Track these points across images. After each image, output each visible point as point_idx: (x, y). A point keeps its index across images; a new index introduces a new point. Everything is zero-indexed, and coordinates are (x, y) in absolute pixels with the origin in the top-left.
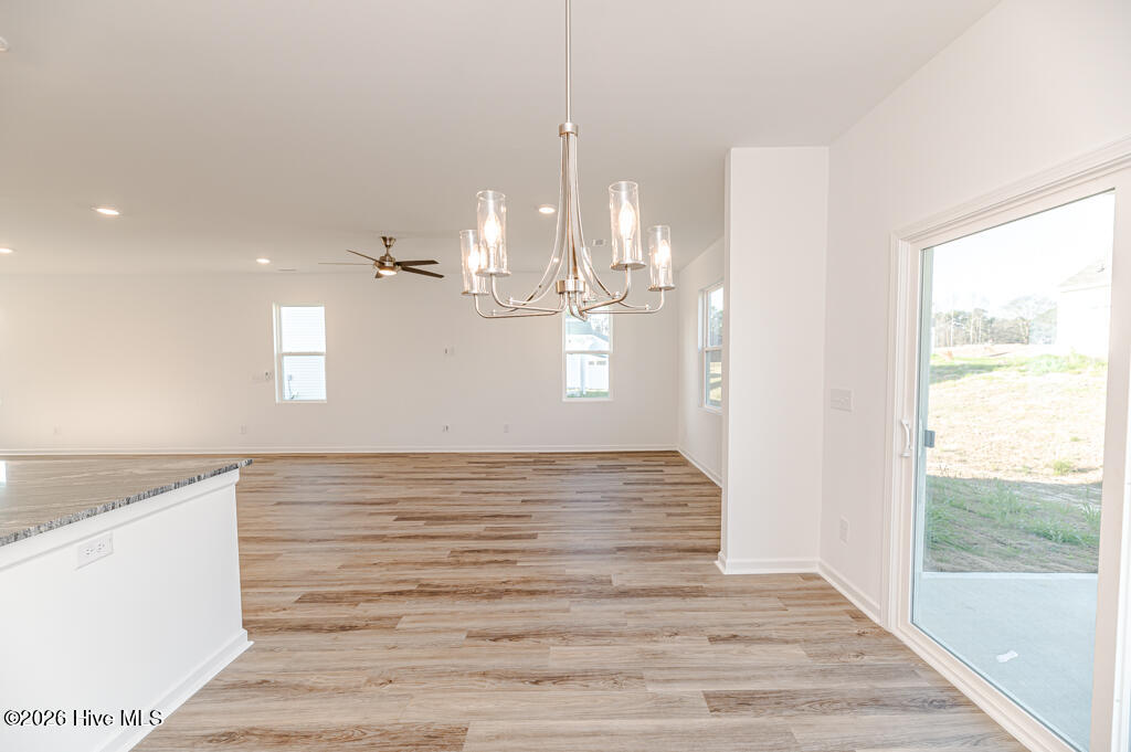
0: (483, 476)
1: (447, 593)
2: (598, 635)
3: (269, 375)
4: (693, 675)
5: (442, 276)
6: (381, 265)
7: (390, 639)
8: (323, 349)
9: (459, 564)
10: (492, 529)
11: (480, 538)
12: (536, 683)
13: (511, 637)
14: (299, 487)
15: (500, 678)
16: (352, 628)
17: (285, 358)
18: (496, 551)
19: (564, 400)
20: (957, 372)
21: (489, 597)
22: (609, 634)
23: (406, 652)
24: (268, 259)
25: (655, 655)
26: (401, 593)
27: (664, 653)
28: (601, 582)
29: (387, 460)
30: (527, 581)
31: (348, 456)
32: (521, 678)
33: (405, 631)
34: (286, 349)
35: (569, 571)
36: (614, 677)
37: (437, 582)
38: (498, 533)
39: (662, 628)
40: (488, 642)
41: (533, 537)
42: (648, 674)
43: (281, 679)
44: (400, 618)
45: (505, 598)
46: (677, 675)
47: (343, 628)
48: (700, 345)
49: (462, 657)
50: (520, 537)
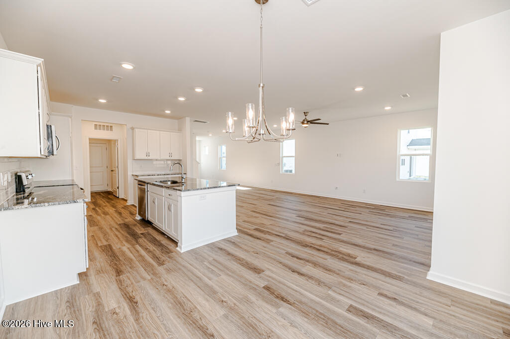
0: (343, 209)
1: (292, 240)
2: (330, 270)
3: (279, 164)
4: (354, 298)
5: (328, 124)
6: (303, 123)
7: (265, 245)
8: (294, 155)
9: (303, 234)
10: (327, 227)
11: (319, 229)
12: (293, 272)
13: (298, 258)
14: (278, 201)
15: (284, 265)
16: (260, 239)
17: (284, 158)
18: (320, 234)
21: (304, 246)
22: (334, 272)
23: (266, 249)
25: (344, 285)
26: (279, 236)
27: (350, 287)
28: (352, 257)
30: (321, 246)
32: (290, 268)
33: (271, 245)
34: (284, 155)
35: (341, 249)
36: (319, 282)
37: (291, 236)
38: (327, 229)
39: (359, 281)
40: (290, 256)
41: (340, 234)
42: (334, 288)
43: (237, 243)
44: (272, 241)
45: (308, 248)
46: (347, 295)
47: (258, 238)
49: (279, 256)
50: (334, 233)
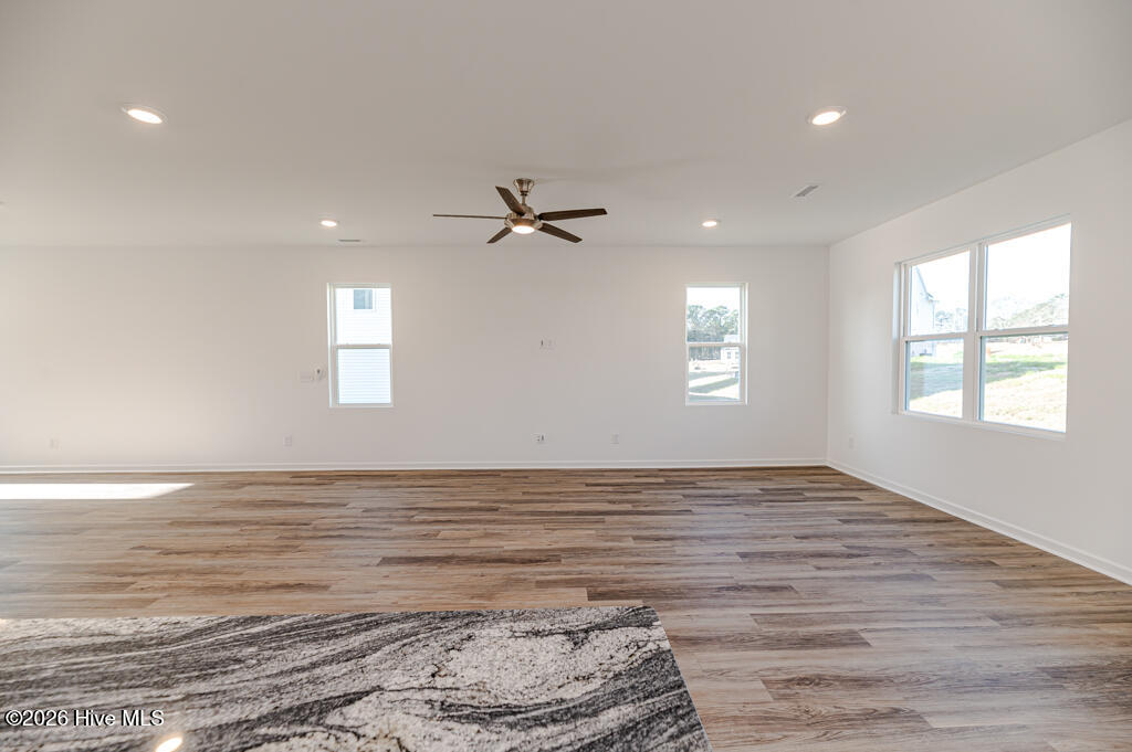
3: (321, 373)
8: (388, 340)
17: (340, 351)
19: (687, 404)
20: (1014, 369)
24: (335, 221)
29: (477, 480)
31: (425, 475)
34: (340, 341)
48: (895, 334)
